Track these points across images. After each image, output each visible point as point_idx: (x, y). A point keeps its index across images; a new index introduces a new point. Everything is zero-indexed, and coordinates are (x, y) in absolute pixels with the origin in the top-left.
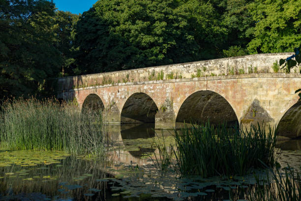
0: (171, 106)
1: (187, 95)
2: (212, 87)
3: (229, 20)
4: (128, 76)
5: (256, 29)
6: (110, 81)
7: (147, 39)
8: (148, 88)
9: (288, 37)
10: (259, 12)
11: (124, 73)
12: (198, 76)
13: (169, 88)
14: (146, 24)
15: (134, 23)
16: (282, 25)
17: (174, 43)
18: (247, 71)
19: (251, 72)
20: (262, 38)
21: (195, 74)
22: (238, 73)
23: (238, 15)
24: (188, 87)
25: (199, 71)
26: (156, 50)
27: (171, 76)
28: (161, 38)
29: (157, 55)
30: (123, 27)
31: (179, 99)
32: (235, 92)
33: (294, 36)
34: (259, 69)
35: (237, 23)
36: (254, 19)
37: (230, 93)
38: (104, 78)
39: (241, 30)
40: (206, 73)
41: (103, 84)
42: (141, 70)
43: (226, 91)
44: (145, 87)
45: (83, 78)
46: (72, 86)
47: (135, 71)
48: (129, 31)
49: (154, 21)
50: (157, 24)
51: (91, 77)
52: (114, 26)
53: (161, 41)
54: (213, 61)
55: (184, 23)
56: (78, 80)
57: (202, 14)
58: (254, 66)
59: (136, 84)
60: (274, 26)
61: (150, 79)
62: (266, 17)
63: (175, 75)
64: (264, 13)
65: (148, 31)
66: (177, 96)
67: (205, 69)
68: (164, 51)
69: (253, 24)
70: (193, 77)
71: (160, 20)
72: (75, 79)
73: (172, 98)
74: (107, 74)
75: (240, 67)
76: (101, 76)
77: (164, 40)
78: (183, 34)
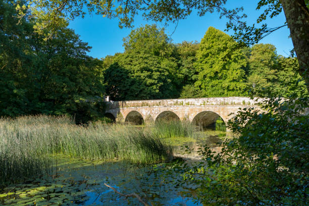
0: (188, 117)
1: (197, 113)
2: (212, 109)
3: (184, 70)
4: (160, 103)
5: (199, 75)
6: (147, 105)
7: (149, 81)
8: (173, 109)
9: (215, 81)
10: (200, 67)
11: (158, 101)
12: (204, 104)
13: (187, 110)
14: (149, 73)
15: (142, 72)
16: (213, 75)
17: (162, 84)
18: (230, 103)
19: (232, 104)
20: (202, 81)
21: (202, 103)
22: (225, 104)
23: (188, 68)
24: (198, 109)
25: (205, 102)
26: (154, 87)
27: (188, 104)
28: (156, 81)
29: (155, 90)
30: (136, 74)
31: (192, 115)
32: (224, 112)
33: (217, 80)
34: (236, 103)
35: (188, 72)
36: (197, 71)
37: (221, 112)
38: (143, 103)
39: (190, 76)
40: (208, 103)
41: (142, 106)
42: (168, 100)
43: (219, 112)
44: (172, 108)
45: (127, 102)
46: (118, 106)
47: (165, 100)
48: (140, 77)
49: (152, 71)
50: (154, 73)
51: (133, 102)
52: (132, 73)
53: (156, 82)
54: (212, 98)
55: (167, 73)
56: (122, 103)
57: (172, 67)
58: (233, 102)
59: (165, 106)
60: (209, 75)
61: (175, 105)
62: (203, 70)
63: (190, 103)
64: (202, 68)
65: (150, 77)
66: (192, 113)
67: (207, 102)
68: (158, 88)
69: (197, 73)
70: (201, 105)
71: (156, 71)
72: (120, 103)
73: (189, 114)
74: (144, 101)
75: (226, 102)
76: (141, 102)
77: (158, 82)
78: (166, 79)
